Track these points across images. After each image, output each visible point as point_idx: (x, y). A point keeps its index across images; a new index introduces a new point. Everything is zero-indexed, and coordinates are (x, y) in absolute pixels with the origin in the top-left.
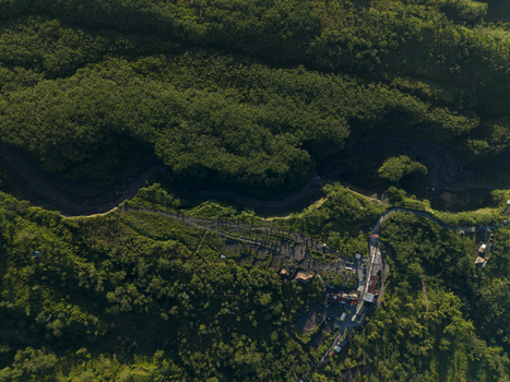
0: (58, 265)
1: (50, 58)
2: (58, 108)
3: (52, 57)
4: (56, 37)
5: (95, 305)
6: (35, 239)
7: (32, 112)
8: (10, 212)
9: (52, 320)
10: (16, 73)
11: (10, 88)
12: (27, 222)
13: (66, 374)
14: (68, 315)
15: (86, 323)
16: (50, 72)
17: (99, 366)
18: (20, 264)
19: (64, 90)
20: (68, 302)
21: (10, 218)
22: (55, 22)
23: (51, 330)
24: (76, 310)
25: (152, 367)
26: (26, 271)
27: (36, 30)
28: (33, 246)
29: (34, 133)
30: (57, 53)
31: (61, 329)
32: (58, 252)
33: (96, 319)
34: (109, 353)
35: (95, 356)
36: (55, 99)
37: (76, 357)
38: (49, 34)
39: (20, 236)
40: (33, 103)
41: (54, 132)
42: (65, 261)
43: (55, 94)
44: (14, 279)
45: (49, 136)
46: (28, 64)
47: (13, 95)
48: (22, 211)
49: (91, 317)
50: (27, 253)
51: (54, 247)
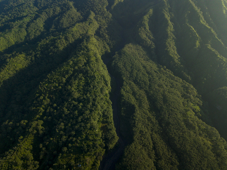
1: (162, 163)
2: (143, 168)
3: (163, 163)
4: (172, 164)
6: (86, 164)
7: (139, 158)
8: (97, 154)
10: (152, 151)
11: (145, 149)
12: (93, 160)
16: (157, 163)
18: (76, 159)
21: (95, 154)
26: (73, 162)
27: (171, 156)
28: (83, 164)
29: (130, 159)
30: (166, 165)
36: (146, 166)
38: (172, 161)
39: (88, 158)
40: (142, 158)
41: (132, 167)
43: (148, 166)
44: (70, 157)
45: (130, 166)
46: (157, 155)
47: (143, 150)
48: (98, 158)
50: (80, 161)
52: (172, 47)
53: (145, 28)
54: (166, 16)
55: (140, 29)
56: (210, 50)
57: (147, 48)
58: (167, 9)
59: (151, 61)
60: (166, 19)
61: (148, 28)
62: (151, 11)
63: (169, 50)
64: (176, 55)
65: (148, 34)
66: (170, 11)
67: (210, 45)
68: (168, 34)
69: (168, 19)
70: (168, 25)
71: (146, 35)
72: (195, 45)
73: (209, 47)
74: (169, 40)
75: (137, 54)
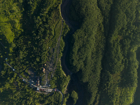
0: (47, 3)
1: (102, 2)
2: (89, 4)
4: (108, 3)
5: (36, 13)
9: (32, 2)
13: (17, 5)
14: (33, 6)
15: (31, 11)
16: (99, 2)
17: (19, 14)
19: (94, 5)
20: (37, 6)
22: (112, 3)
23: (29, 1)
24: (35, 8)
25: (19, 28)
30: (104, 3)
31: (29, 4)
32: (51, 3)
33: (32, 13)
34: (23, 17)
35: (22, 13)
37: (22, 8)
38: (109, 1)
41: (83, 3)
42: (48, 5)
43: (93, 3)
45: (82, 1)
49: (33, 12)
51: (52, 2)
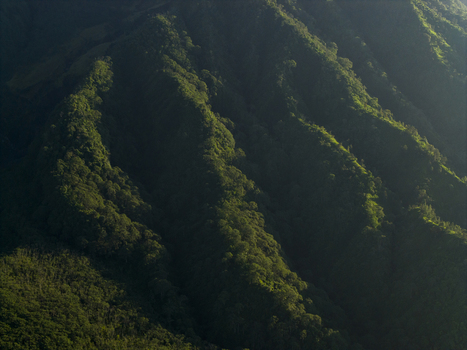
52: (254, 238)
53: (89, 157)
54: (189, 89)
55: (61, 164)
56: (441, 234)
57: (118, 263)
58: (182, 55)
59: (160, 331)
60: (191, 103)
61: (102, 154)
62: (103, 67)
63: (243, 256)
64: (287, 279)
65: (113, 188)
66: (199, 62)
67: (429, 209)
68: (216, 178)
69: (202, 99)
70: (207, 132)
71: (104, 192)
72: (365, 217)
73: (430, 216)
74: (232, 205)
75: (75, 306)
